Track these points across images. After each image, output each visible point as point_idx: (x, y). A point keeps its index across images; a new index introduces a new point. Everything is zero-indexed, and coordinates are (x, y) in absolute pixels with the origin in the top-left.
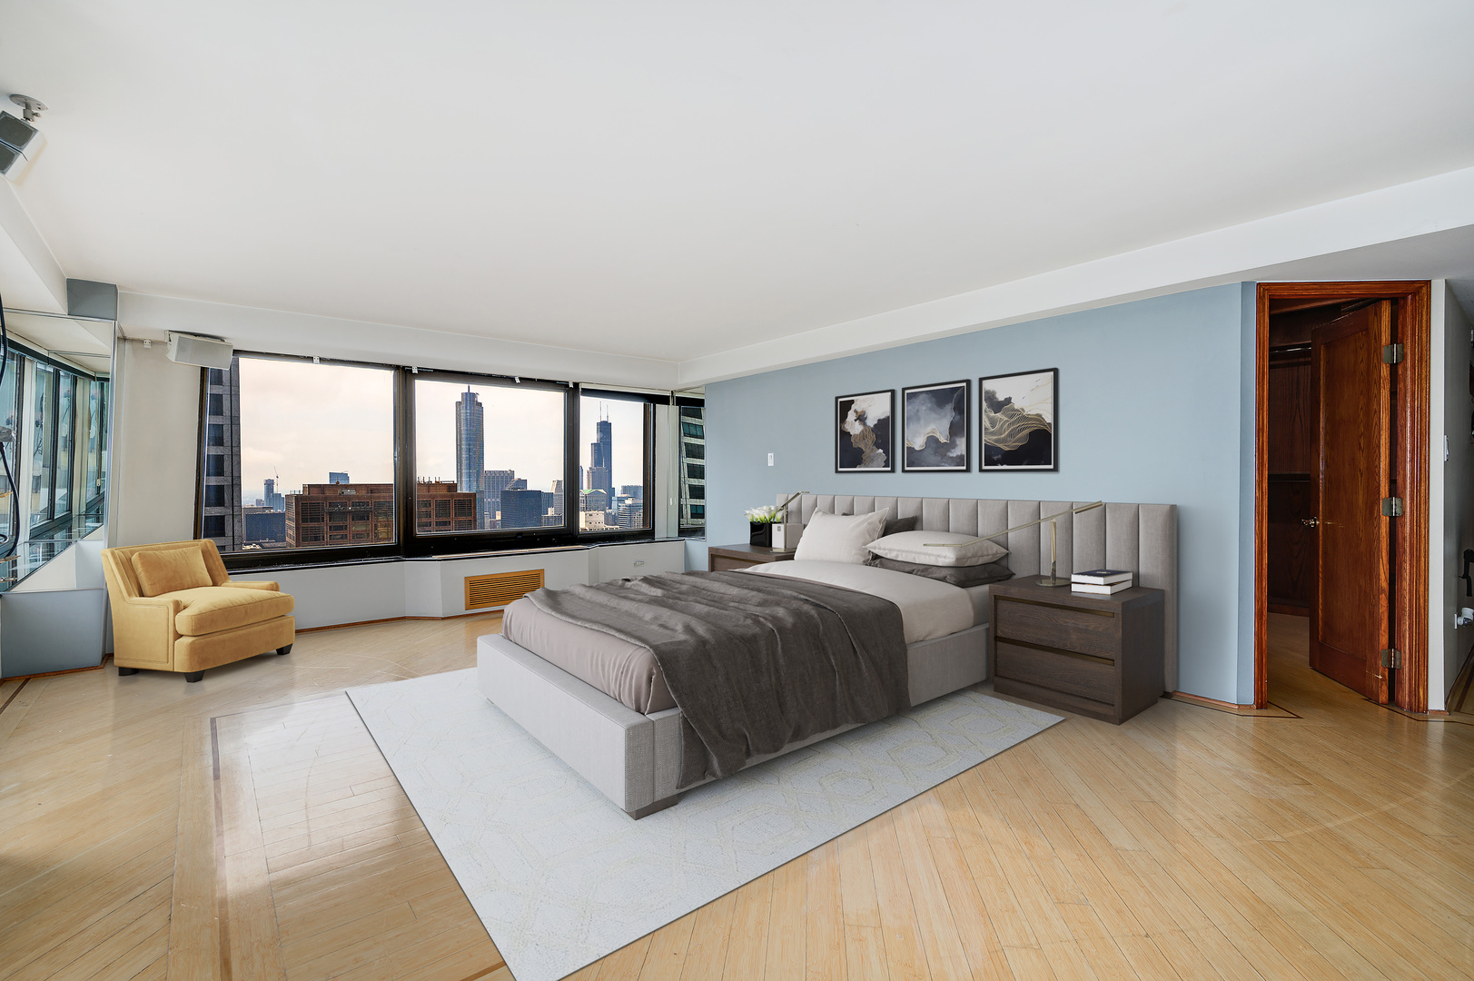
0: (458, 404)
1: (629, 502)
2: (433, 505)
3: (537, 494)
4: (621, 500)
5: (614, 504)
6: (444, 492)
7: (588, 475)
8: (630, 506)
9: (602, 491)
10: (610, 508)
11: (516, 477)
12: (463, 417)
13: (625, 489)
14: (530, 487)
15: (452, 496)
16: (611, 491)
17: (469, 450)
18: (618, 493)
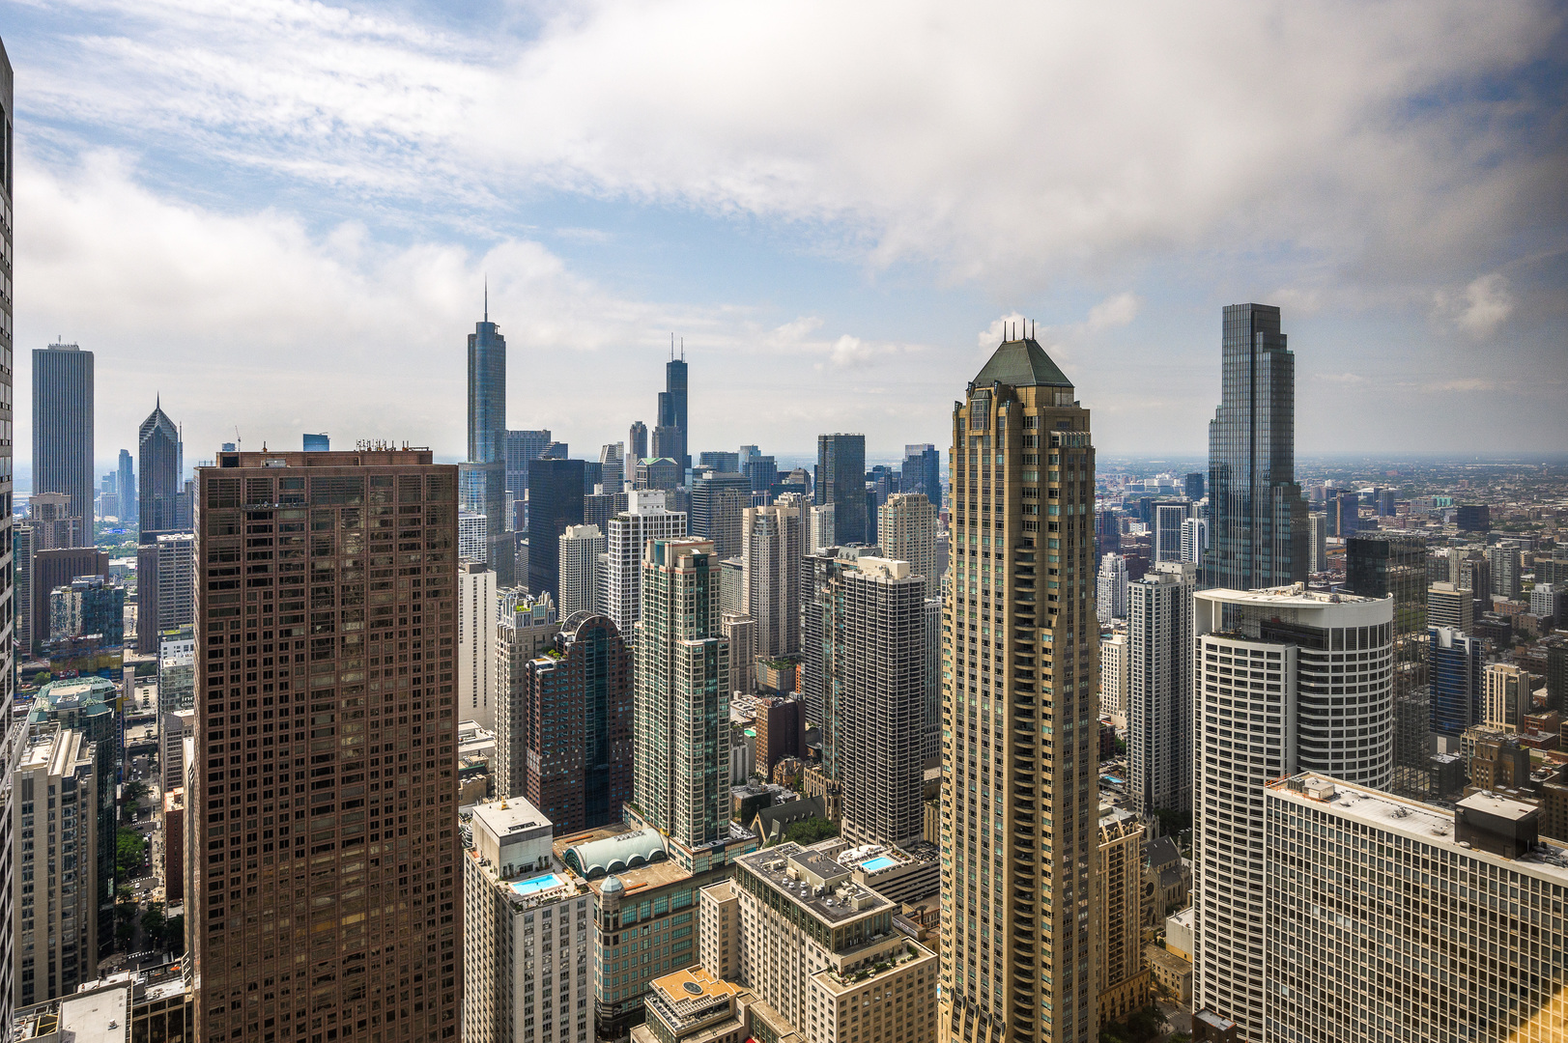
0: (471, 338)
1: (708, 476)
2: (396, 483)
3: (580, 464)
4: (698, 473)
5: (689, 479)
6: (413, 463)
7: (654, 438)
8: (709, 482)
9: (671, 460)
10: (684, 485)
11: (553, 440)
12: (478, 355)
13: (706, 457)
14: (572, 455)
15: (424, 470)
16: (686, 461)
17: (485, 403)
18: (696, 464)
